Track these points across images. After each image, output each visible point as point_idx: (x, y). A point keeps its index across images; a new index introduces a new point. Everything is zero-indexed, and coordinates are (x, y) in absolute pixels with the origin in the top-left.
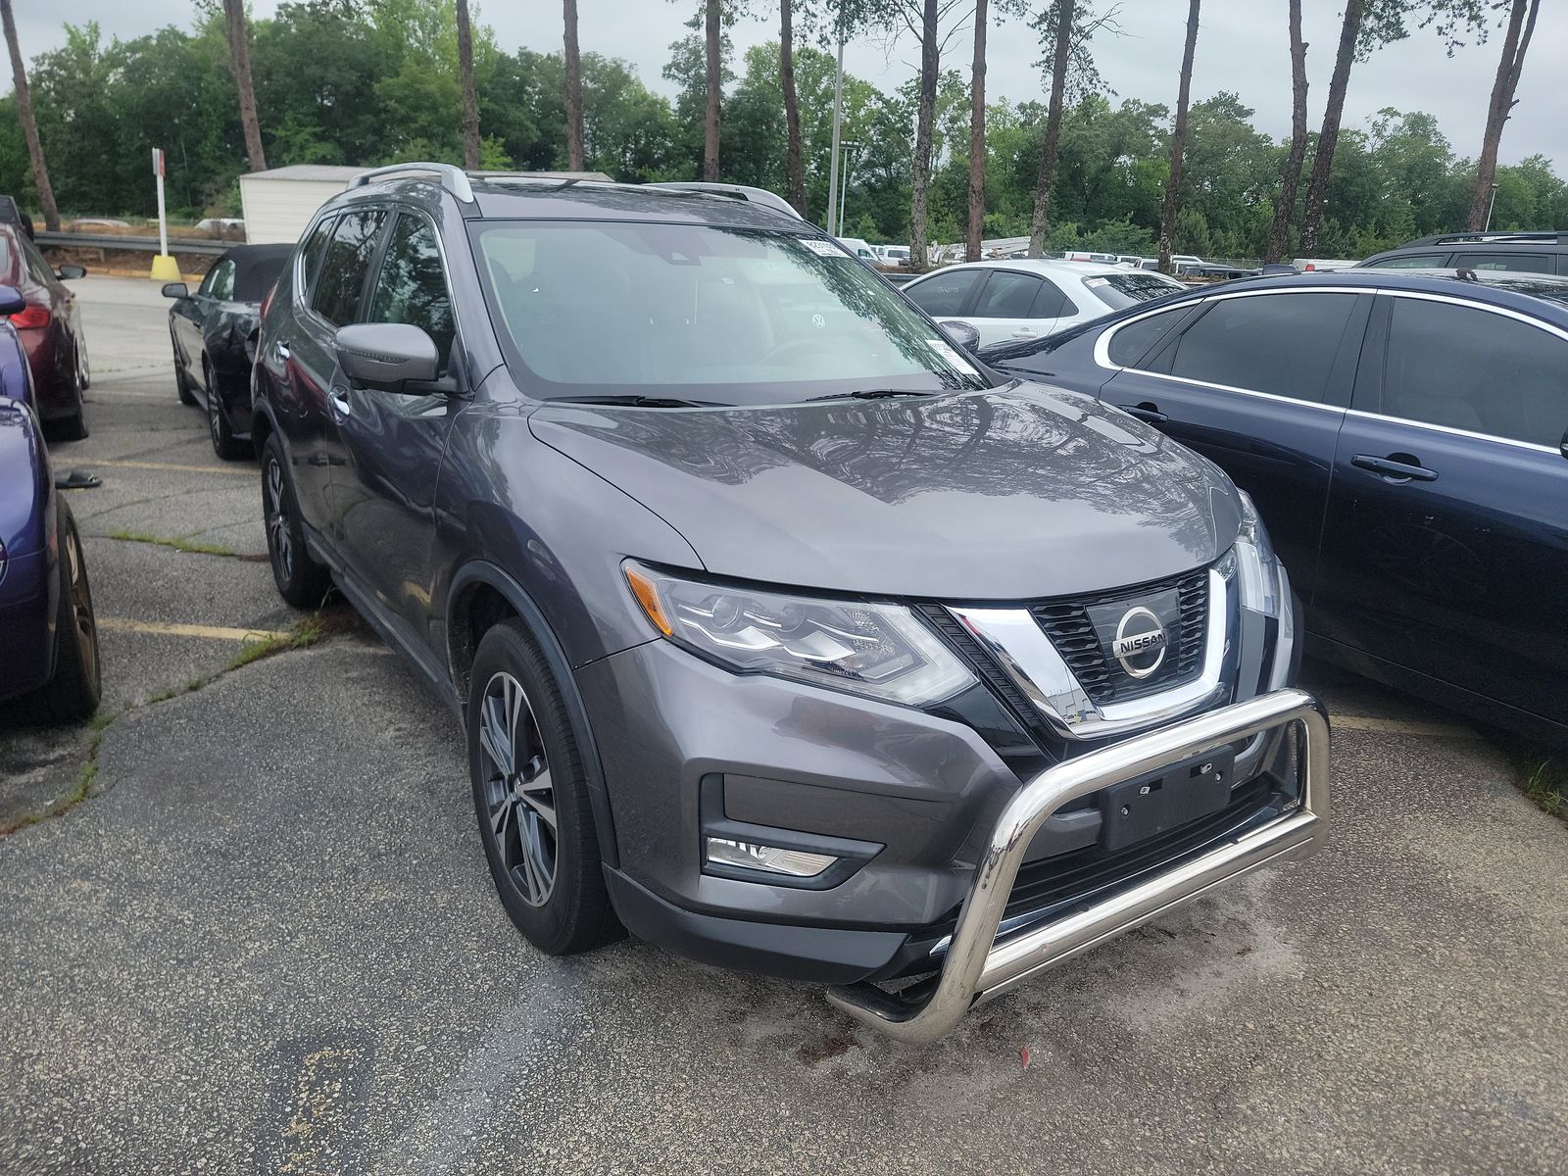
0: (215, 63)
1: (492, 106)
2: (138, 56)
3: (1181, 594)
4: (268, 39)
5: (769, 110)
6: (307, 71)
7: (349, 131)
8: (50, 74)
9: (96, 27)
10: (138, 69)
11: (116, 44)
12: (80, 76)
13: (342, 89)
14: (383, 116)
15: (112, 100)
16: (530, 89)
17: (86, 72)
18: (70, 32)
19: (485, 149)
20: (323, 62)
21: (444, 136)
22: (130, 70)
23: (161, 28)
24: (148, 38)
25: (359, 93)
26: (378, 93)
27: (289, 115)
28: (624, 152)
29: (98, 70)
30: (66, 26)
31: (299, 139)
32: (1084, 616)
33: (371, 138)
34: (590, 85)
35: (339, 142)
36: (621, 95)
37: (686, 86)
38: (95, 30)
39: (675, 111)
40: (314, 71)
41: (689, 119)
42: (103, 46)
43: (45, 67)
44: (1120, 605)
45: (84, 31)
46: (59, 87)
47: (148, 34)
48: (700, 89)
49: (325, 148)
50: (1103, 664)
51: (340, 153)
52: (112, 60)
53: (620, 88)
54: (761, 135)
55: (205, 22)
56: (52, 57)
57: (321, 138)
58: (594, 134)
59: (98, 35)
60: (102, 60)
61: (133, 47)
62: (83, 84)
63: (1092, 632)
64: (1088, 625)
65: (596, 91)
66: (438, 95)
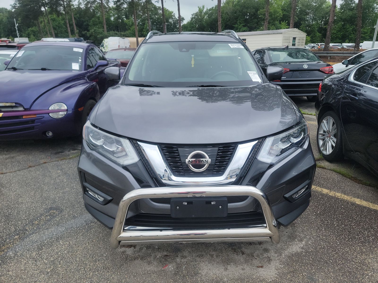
0: (225, 12)
1: (287, 13)
2: (211, 12)
3: (219, 150)
4: (236, 4)
5: (369, 5)
6: (244, 10)
7: (251, 24)
8: (194, 17)
9: (204, 6)
10: (210, 15)
11: (207, 9)
12: (200, 17)
13: (251, 14)
14: (259, 19)
15: (205, 22)
16: (297, 8)
17: (201, 16)
18: (199, 8)
19: (282, 25)
20: (247, 8)
21: (273, 22)
22: (209, 15)
23: (216, 5)
24: (213, 7)
25: (254, 14)
26: (259, 14)
27: (238, 21)
28: (321, 22)
29: (203, 15)
30: (199, 7)
31: (240, 27)
32: (177, 150)
33: (255, 25)
34: (314, 4)
35: (248, 27)
36: (323, 6)
37: (343, 1)
38: (203, 7)
39: (339, 9)
40: (245, 10)
41: (343, 10)
42: (205, 10)
43: (194, 16)
44: (192, 149)
45: (202, 7)
46: (196, 20)
47: (213, 6)
48: (348, 2)
49: (245, 28)
50: (181, 165)
51: (248, 29)
52: (206, 13)
53: (323, 4)
54: (366, 13)
55: (224, 2)
56: (195, 14)
57: (244, 26)
58: (313, 18)
59: (204, 8)
60: (204, 13)
61: (210, 10)
62: (200, 19)
63: (179, 155)
64: (178, 153)
65: (315, 6)
66: (273, 12)
